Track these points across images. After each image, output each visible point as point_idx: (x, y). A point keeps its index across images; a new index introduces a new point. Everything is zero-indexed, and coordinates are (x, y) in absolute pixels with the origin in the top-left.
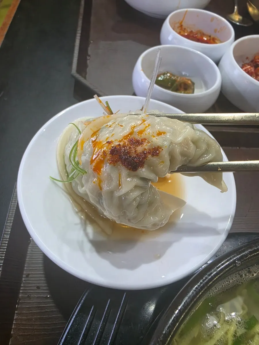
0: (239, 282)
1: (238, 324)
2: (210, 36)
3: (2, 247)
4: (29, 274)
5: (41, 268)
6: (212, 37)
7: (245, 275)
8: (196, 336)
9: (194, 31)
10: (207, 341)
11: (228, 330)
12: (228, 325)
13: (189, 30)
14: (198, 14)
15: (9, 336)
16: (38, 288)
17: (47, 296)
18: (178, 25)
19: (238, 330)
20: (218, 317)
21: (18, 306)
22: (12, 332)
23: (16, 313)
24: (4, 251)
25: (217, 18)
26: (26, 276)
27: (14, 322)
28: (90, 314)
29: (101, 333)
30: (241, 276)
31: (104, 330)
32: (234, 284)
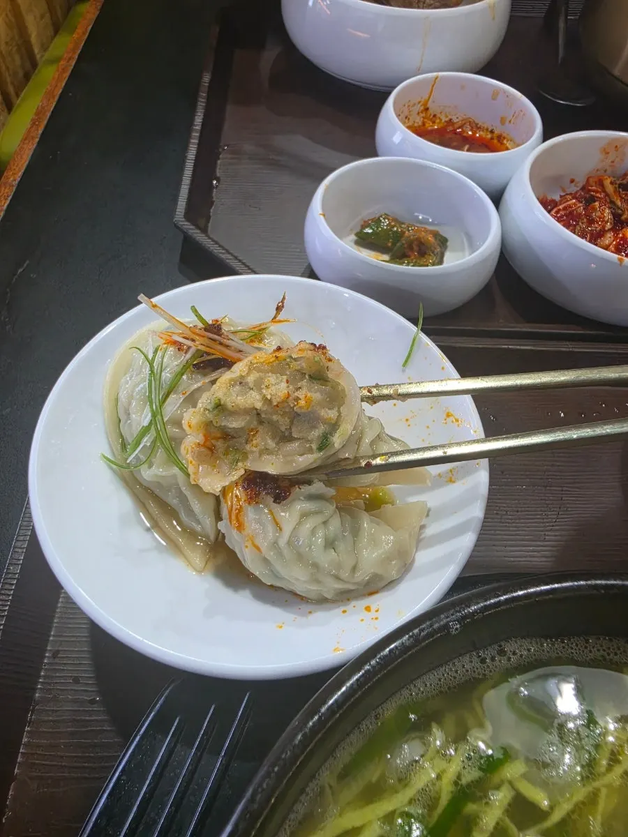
0: (479, 674)
1: (466, 761)
2: (492, 132)
3: (3, 592)
4: (58, 651)
5: (84, 639)
6: (496, 132)
7: (493, 659)
8: (374, 779)
9: (455, 120)
10: (397, 792)
11: (444, 771)
12: (444, 762)
13: (444, 119)
14: (463, 85)
15: (10, 778)
16: (76, 680)
17: (94, 699)
18: (420, 108)
19: (465, 772)
20: (425, 744)
21: (31, 716)
22: (16, 771)
23: (28, 732)
24: (8, 601)
25: (505, 91)
26: (53, 654)
27: (21, 751)
28: (171, 733)
29: (192, 772)
30: (483, 661)
31: (196, 767)
32: (467, 678)
